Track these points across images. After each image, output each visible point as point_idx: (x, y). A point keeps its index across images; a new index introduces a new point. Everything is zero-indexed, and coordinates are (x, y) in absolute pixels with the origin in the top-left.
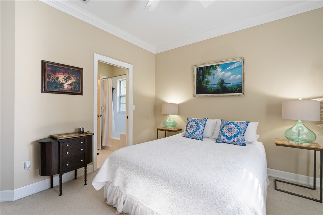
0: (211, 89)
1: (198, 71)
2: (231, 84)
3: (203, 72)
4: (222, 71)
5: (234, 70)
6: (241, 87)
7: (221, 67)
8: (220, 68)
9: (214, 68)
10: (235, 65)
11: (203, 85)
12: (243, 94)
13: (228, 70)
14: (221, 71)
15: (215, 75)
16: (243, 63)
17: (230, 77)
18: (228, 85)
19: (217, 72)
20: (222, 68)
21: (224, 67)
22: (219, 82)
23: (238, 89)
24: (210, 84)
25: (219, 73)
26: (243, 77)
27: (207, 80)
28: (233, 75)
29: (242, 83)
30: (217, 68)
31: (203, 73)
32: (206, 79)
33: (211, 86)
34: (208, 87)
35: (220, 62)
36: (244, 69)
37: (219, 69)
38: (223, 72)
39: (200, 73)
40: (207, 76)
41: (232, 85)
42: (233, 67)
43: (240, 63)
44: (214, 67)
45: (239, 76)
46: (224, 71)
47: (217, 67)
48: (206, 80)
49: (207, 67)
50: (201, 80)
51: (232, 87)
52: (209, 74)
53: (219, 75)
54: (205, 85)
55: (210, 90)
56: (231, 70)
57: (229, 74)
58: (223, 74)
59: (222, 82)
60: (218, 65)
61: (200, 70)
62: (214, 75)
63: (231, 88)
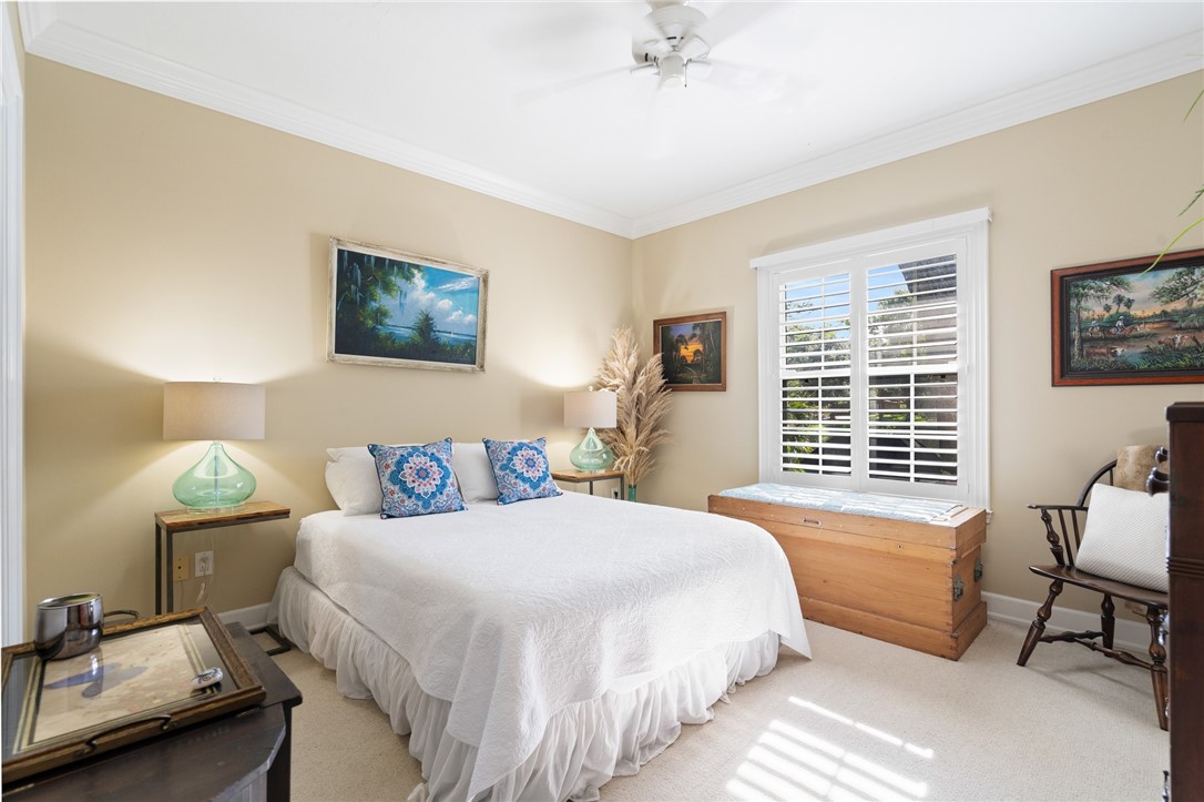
0: (393, 342)
1: (346, 263)
2: (452, 336)
3: (362, 274)
4: (427, 289)
5: (460, 296)
6: (474, 349)
7: (427, 277)
8: (422, 278)
9: (403, 273)
10: (463, 284)
11: (363, 323)
12: (482, 367)
13: (448, 292)
14: (425, 289)
15: (405, 296)
16: (481, 284)
17: (448, 314)
18: (444, 338)
19: (413, 288)
20: (428, 281)
21: (437, 278)
22: (417, 321)
23: (466, 352)
24: (387, 321)
25: (419, 293)
26: (480, 322)
27: (377, 305)
28: (457, 310)
29: (478, 337)
30: (413, 276)
31: (365, 276)
32: (375, 300)
33: (392, 329)
34: (383, 331)
35: (427, 259)
36: (485, 301)
37: (419, 281)
38: (432, 295)
39: (352, 275)
40: (379, 292)
41: (455, 340)
42: (457, 286)
43: (474, 282)
44: (405, 270)
45: (470, 317)
46: (434, 291)
47: (416, 272)
48: (374, 305)
49: (380, 261)
50: (353, 302)
51: (455, 344)
52: (387, 288)
53: (417, 301)
54: (370, 323)
55: (389, 342)
56: (453, 293)
57: (445, 304)
58: (432, 300)
59: (426, 325)
60: (417, 267)
61: (350, 263)
62: (403, 294)
63: (452, 346)
